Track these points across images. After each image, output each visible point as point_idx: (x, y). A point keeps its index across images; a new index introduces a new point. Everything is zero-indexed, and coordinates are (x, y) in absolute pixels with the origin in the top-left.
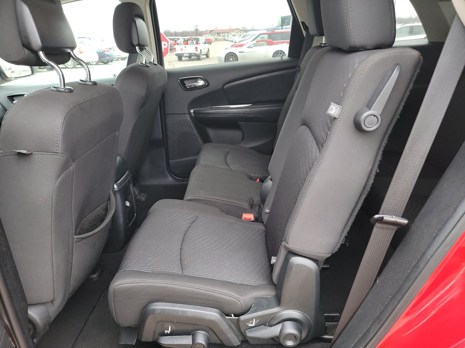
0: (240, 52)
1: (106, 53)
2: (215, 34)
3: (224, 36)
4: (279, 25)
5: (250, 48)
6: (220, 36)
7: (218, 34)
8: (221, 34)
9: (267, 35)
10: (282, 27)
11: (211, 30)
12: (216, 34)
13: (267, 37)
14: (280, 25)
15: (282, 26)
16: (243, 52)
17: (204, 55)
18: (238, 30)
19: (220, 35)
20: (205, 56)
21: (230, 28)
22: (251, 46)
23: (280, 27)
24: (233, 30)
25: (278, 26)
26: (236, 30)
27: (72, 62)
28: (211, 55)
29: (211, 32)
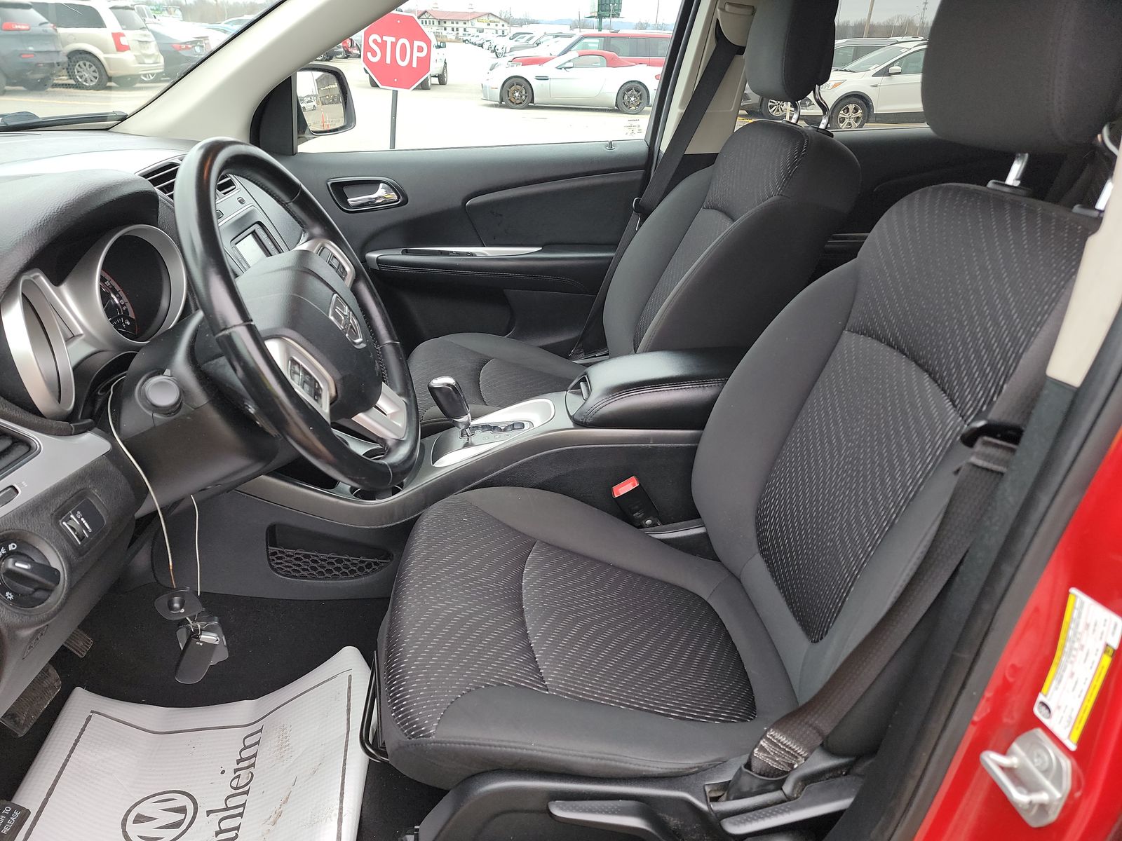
0: (539, 78)
1: (183, 53)
2: (432, 23)
3: (455, 30)
4: (593, 15)
5: (563, 69)
6: (445, 29)
7: (439, 24)
8: (449, 24)
9: (597, 41)
10: (600, 22)
11: (423, 10)
12: (436, 23)
13: (597, 46)
14: (596, 15)
15: (600, 17)
16: (545, 79)
17: (435, 76)
18: (492, 18)
19: (445, 25)
20: (436, 81)
21: (471, 11)
22: (567, 65)
23: (595, 21)
24: (478, 17)
25: (590, 15)
26: (485, 18)
27: (94, 71)
28: (450, 78)
29: (424, 16)
